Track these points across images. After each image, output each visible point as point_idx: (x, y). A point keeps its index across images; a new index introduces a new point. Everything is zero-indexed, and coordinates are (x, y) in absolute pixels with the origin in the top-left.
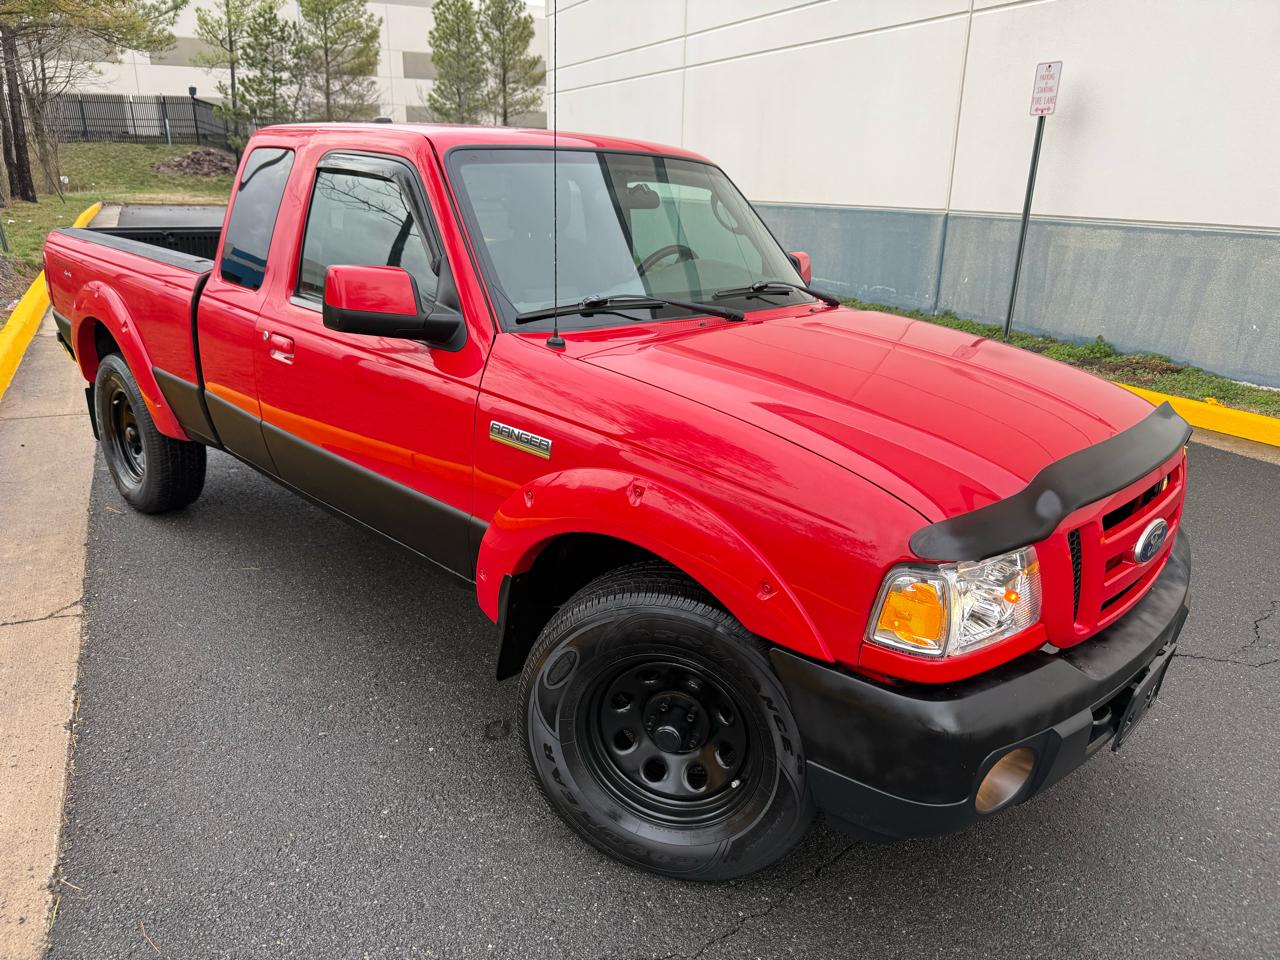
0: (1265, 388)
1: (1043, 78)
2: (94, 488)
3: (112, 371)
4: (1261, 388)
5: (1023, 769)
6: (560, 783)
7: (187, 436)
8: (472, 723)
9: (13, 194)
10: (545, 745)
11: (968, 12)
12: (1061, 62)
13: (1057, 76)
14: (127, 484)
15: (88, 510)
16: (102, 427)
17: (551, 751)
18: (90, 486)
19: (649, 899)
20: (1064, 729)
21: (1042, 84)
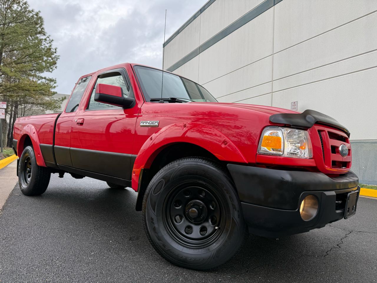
0: (370, 185)
1: (293, 106)
2: (13, 191)
3: (27, 150)
4: (369, 185)
5: (315, 208)
6: (156, 232)
7: (46, 166)
8: (125, 237)
9: (7, 146)
10: (151, 218)
11: (271, 81)
12: (297, 102)
13: (297, 105)
14: (23, 186)
15: (10, 194)
16: (20, 170)
17: (153, 220)
18: (12, 190)
19: (186, 275)
20: (328, 193)
21: (293, 107)
